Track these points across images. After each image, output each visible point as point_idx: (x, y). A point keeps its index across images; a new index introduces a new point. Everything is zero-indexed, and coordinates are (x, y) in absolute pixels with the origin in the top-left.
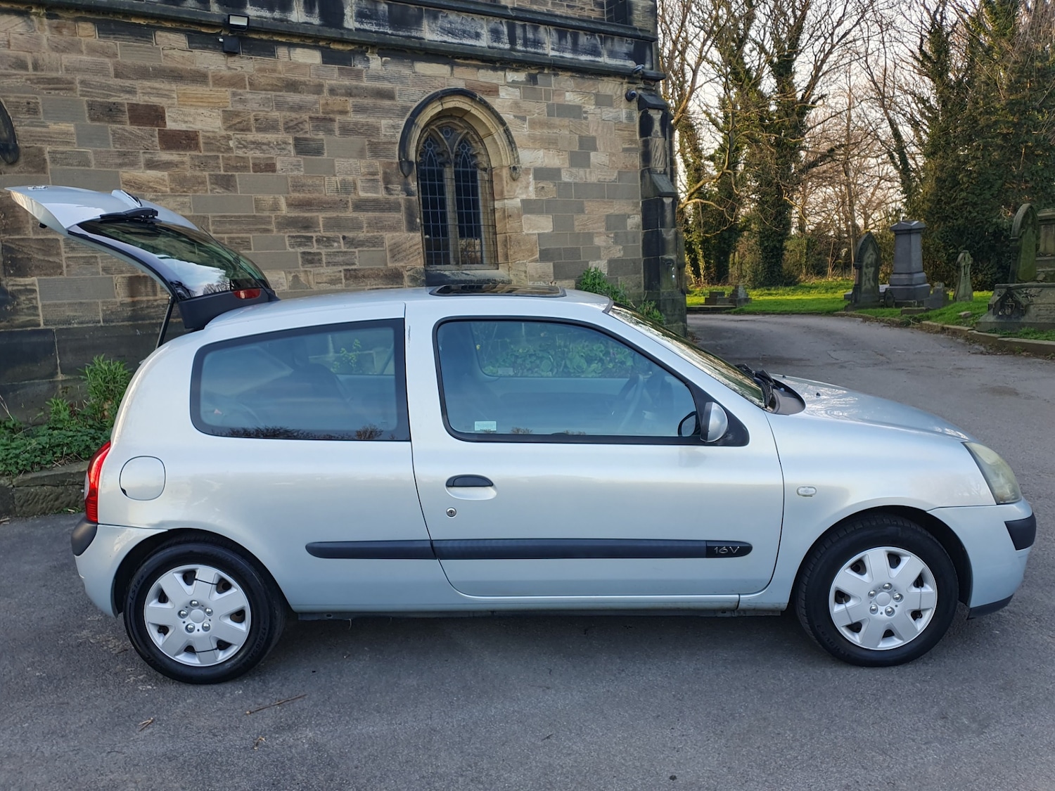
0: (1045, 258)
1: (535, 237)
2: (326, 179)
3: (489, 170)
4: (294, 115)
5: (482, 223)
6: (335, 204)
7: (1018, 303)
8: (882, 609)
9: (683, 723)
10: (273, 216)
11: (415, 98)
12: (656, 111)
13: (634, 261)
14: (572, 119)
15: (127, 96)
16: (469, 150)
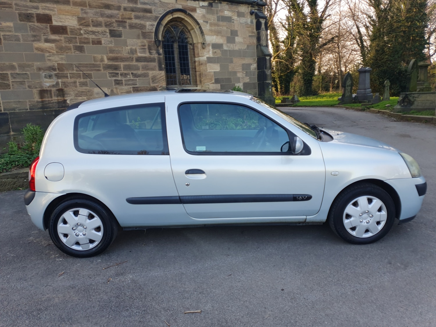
0: (420, 82)
1: (213, 73)
2: (124, 48)
3: (193, 44)
4: (109, 20)
5: (190, 67)
6: (128, 59)
7: (410, 100)
8: (365, 221)
9: (285, 268)
10: (101, 64)
11: (161, 12)
12: (262, 19)
13: (254, 84)
14: (228, 23)
15: (35, 10)
16: (184, 36)
